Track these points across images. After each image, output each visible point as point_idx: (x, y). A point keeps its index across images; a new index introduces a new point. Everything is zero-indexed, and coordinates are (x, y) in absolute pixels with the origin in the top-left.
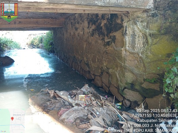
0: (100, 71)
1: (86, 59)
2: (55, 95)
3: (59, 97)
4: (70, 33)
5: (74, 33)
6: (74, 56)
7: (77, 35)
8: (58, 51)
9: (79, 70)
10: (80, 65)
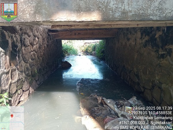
0: (151, 84)
1: (135, 70)
2: (102, 102)
3: (106, 104)
4: (122, 43)
5: (126, 43)
6: (123, 65)
7: (129, 45)
8: (109, 59)
9: (127, 79)
10: (129, 75)
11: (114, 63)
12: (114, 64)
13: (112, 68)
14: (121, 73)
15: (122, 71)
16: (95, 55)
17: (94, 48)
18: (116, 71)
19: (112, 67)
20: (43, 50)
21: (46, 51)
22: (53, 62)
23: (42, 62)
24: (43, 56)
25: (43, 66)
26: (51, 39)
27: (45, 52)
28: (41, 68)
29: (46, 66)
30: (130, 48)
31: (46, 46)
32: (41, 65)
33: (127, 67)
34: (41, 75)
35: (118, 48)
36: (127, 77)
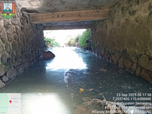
4: (119, 22)
5: (127, 19)
6: (123, 49)
7: (134, 20)
8: (96, 47)
9: (132, 68)
10: (135, 62)
11: (105, 49)
13: (102, 56)
14: (118, 61)
15: (120, 57)
16: (78, 46)
17: (77, 40)
18: (109, 58)
20: (14, 32)
21: (20, 34)
23: (12, 49)
24: (14, 41)
25: (15, 54)
27: (18, 35)
28: (10, 57)
29: (21, 55)
30: (137, 24)
31: (20, 28)
32: (11, 53)
33: (130, 51)
34: (11, 67)
35: (112, 30)
36: (132, 65)
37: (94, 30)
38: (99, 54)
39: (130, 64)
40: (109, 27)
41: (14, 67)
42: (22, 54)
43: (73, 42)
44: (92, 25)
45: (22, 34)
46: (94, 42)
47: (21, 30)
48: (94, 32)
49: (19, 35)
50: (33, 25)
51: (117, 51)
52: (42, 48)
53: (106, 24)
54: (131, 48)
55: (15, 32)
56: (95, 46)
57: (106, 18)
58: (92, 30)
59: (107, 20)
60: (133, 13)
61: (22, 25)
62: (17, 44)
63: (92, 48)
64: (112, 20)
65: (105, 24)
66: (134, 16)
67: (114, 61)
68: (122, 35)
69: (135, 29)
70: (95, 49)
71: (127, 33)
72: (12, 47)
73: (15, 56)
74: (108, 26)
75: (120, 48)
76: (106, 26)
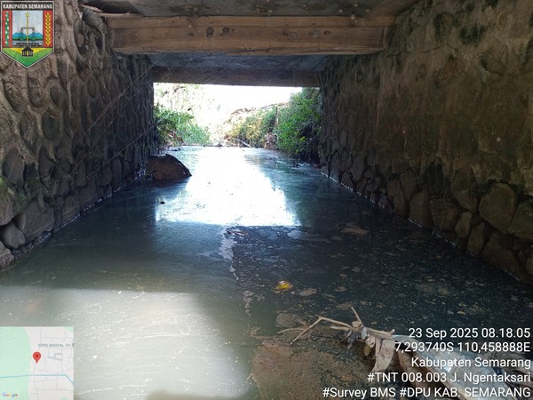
4: (423, 66)
5: (451, 58)
6: (429, 163)
7: (477, 61)
8: (337, 151)
9: (457, 227)
10: (468, 207)
11: (366, 160)
12: (367, 167)
13: (355, 185)
14: (407, 203)
15: (418, 190)
16: (272, 145)
17: (271, 123)
19: (357, 177)
21: (73, 87)
22: (110, 152)
23: (41, 134)
24: (51, 106)
25: (52, 156)
26: (99, 44)
28: (33, 165)
29: (71, 162)
30: (486, 74)
31: (73, 65)
32: (39, 148)
33: (455, 168)
34: (35, 199)
35: (398, 95)
36: (458, 217)
37: (331, 92)
38: (346, 176)
39: (451, 213)
40: (387, 85)
41: (46, 200)
42: (74, 155)
43: (256, 130)
44: (327, 73)
45: (78, 85)
46: (328, 134)
47: (75, 71)
48: (334, 99)
49: (69, 87)
50: (120, 58)
51: (410, 169)
52: (146, 144)
53: (377, 70)
54: (456, 159)
55: (57, 75)
56: (334, 148)
57: (377, 49)
58: (325, 91)
59: (380, 59)
60: (475, 35)
61: (79, 55)
62: (62, 120)
63: (321, 154)
64: (398, 59)
65: (374, 71)
66: (476, 46)
67: (396, 202)
68: (429, 113)
69: (477, 94)
70: (331, 158)
71: (448, 106)
72: (43, 127)
73: (52, 160)
74: (383, 80)
75: (420, 160)
76: (377, 81)
